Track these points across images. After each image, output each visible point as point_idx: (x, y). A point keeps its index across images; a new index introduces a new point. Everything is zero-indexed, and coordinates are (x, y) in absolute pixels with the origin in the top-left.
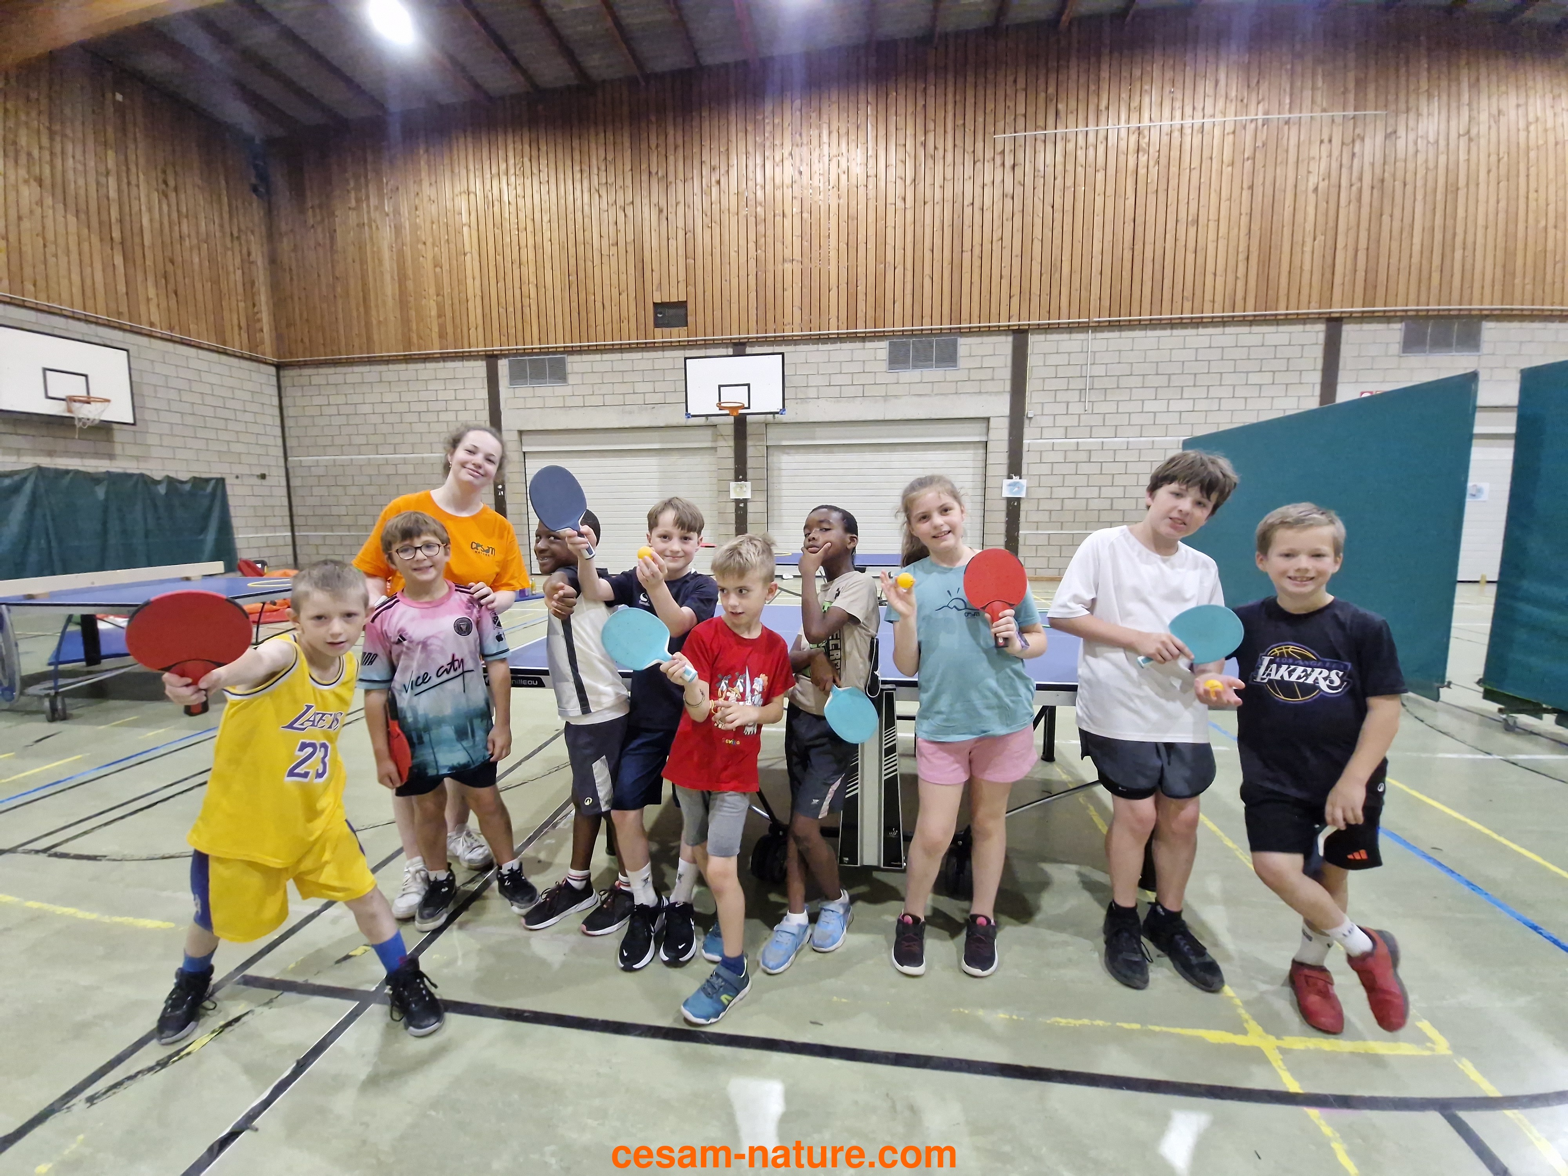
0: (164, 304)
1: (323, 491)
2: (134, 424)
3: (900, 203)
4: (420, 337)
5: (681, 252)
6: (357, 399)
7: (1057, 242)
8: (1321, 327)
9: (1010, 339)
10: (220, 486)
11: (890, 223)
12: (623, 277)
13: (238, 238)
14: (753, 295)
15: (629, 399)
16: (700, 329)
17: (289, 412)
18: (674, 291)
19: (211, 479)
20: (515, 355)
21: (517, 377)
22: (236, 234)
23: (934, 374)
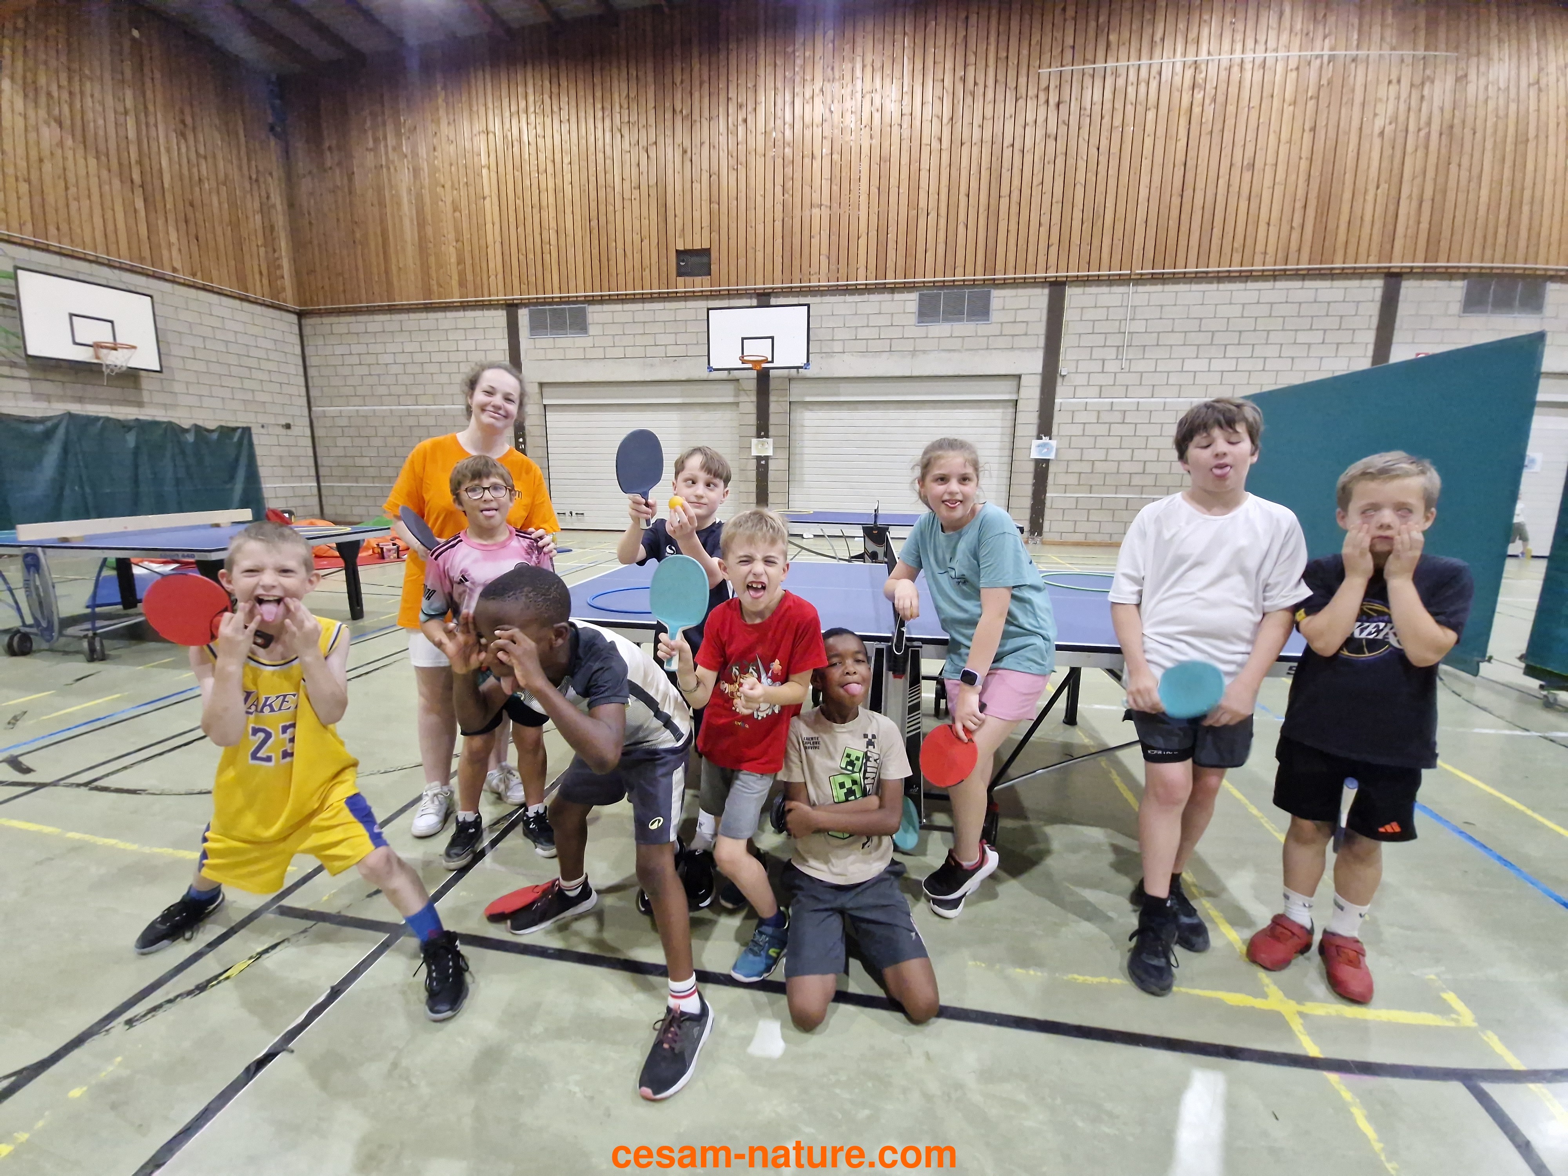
0: (185, 249)
1: (347, 442)
2: (160, 372)
3: (935, 144)
4: (440, 285)
5: (705, 196)
6: (379, 348)
7: (1101, 188)
9: (1046, 291)
10: (246, 436)
11: (925, 166)
12: (645, 222)
13: (257, 180)
14: (779, 241)
15: (650, 352)
16: (724, 277)
17: (312, 361)
18: (697, 237)
19: (238, 428)
20: (536, 304)
21: (537, 327)
22: (254, 177)
23: (964, 328)
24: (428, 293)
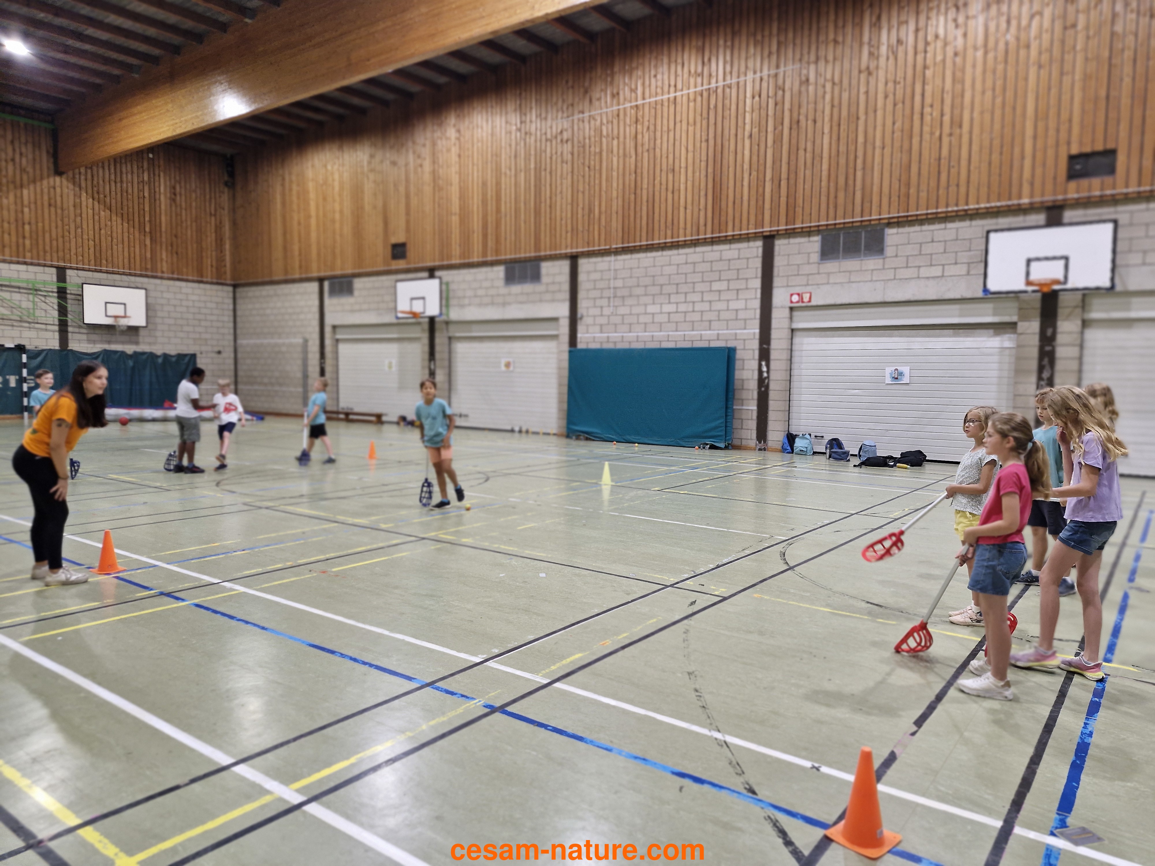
1: (250, 361)
2: (146, 327)
4: (291, 268)
6: (266, 305)
8: (759, 243)
9: (566, 262)
12: (378, 228)
14: (437, 237)
15: (381, 306)
16: (412, 260)
18: (400, 236)
19: (188, 354)
20: (330, 278)
21: (332, 292)
23: (528, 287)
24: (286, 272)
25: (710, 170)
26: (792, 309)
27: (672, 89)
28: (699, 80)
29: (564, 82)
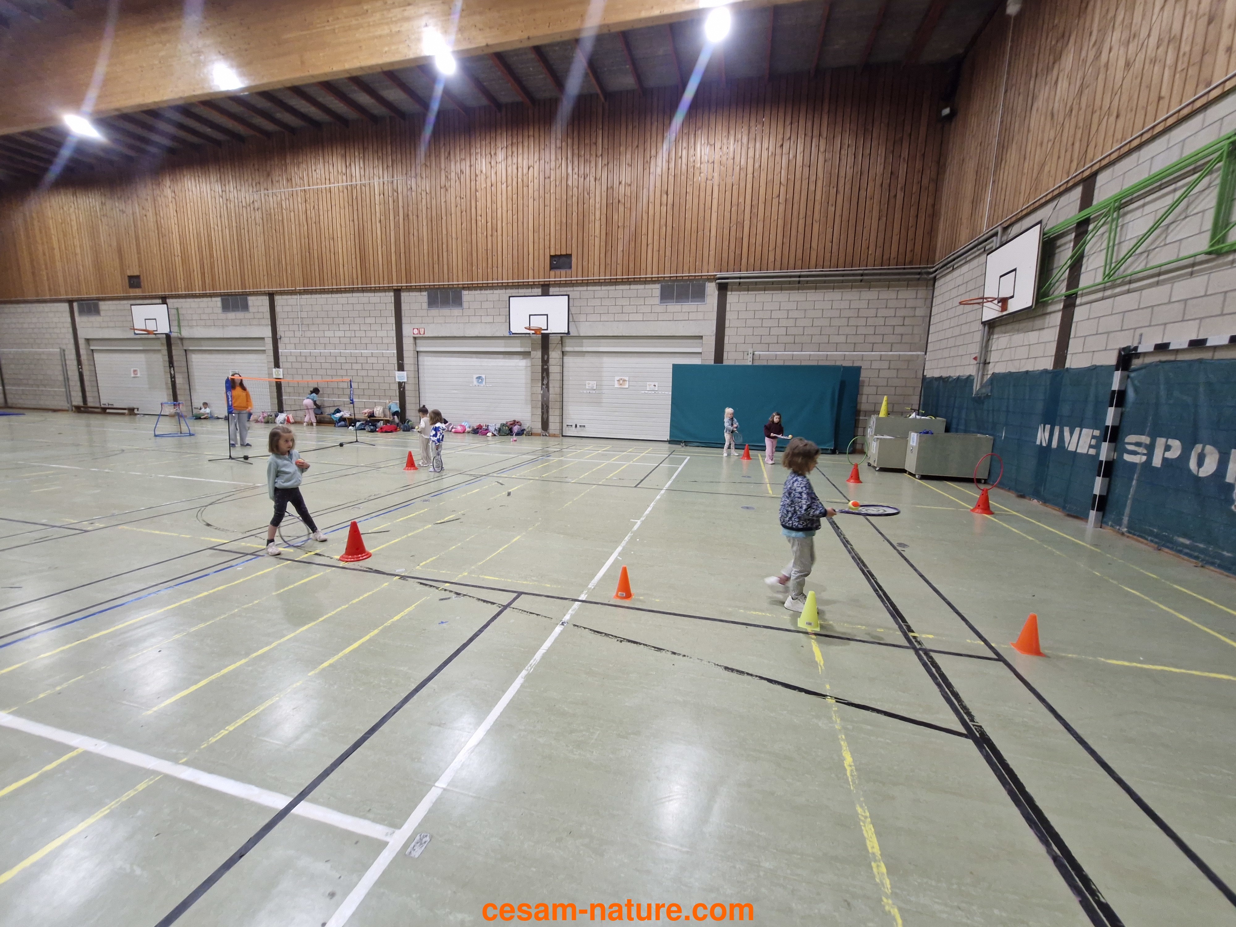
4: (42, 291)
8: (392, 294)
9: (265, 297)
12: (115, 263)
20: (77, 301)
21: (82, 312)
23: (240, 315)
24: (37, 293)
25: (357, 241)
26: (415, 338)
27: (327, 181)
28: (344, 177)
29: (252, 164)
